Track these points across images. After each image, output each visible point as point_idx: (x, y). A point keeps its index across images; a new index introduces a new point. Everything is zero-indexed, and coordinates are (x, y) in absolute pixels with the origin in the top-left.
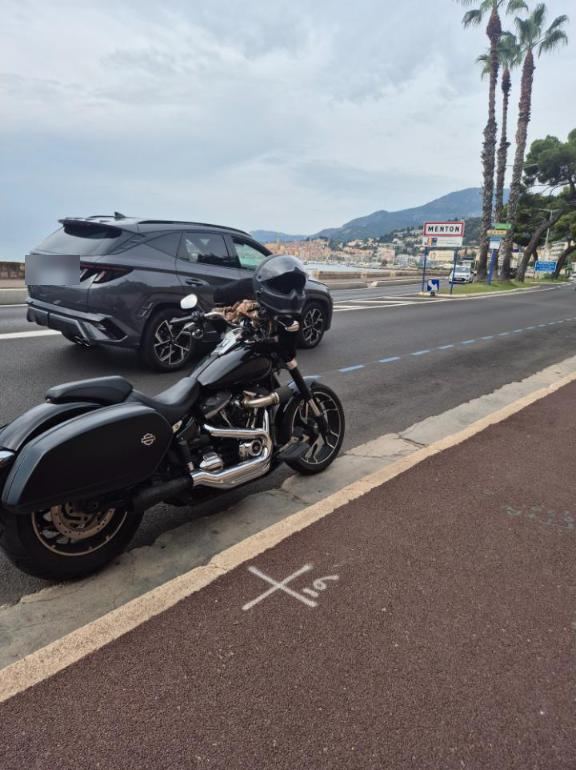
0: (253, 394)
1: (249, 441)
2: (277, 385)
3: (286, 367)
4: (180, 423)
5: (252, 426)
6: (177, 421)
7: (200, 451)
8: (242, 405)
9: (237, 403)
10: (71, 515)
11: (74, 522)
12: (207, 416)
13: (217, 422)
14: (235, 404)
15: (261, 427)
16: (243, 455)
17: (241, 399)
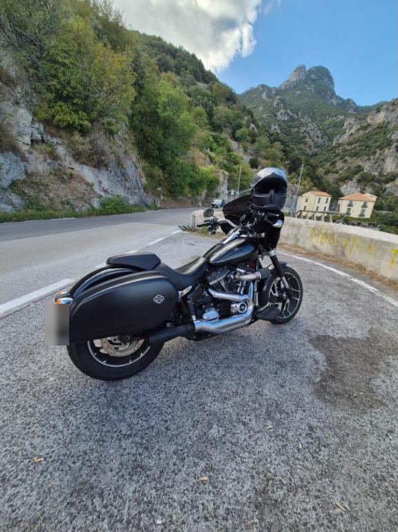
0: (243, 271)
1: (238, 302)
2: (260, 267)
3: (268, 255)
4: (190, 287)
5: (242, 293)
6: (188, 286)
7: (204, 306)
8: (235, 278)
9: (232, 277)
10: (115, 342)
11: (117, 346)
12: (211, 283)
13: (218, 288)
14: (230, 277)
15: (247, 294)
16: (234, 311)
17: (235, 274)
